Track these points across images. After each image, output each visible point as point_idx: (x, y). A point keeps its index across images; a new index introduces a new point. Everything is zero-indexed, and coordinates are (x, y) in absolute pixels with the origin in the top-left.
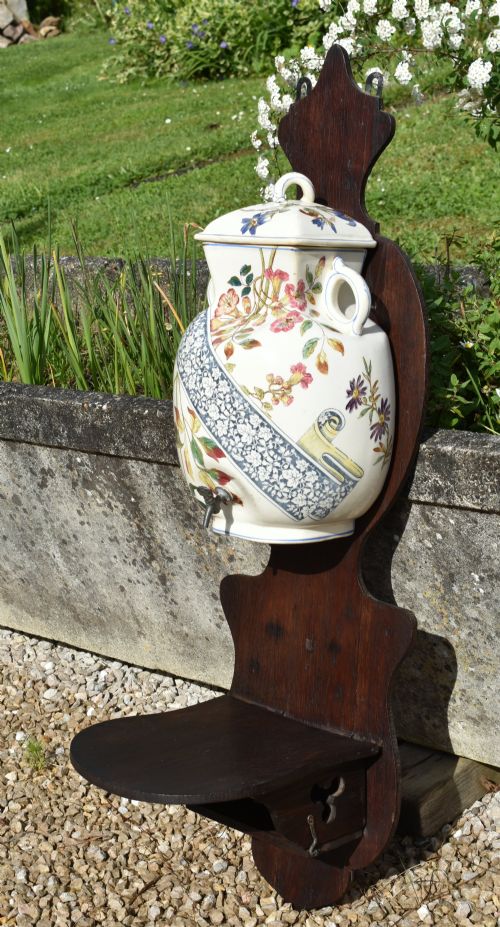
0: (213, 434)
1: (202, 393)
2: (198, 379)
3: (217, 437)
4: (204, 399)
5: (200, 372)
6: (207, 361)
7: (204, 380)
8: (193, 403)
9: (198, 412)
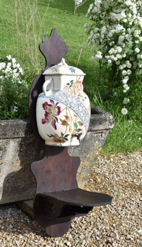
0: (82, 120)
1: (79, 111)
2: (77, 107)
3: (82, 121)
4: (80, 112)
5: (78, 106)
6: (79, 103)
7: (79, 107)
8: (76, 113)
9: (78, 115)
